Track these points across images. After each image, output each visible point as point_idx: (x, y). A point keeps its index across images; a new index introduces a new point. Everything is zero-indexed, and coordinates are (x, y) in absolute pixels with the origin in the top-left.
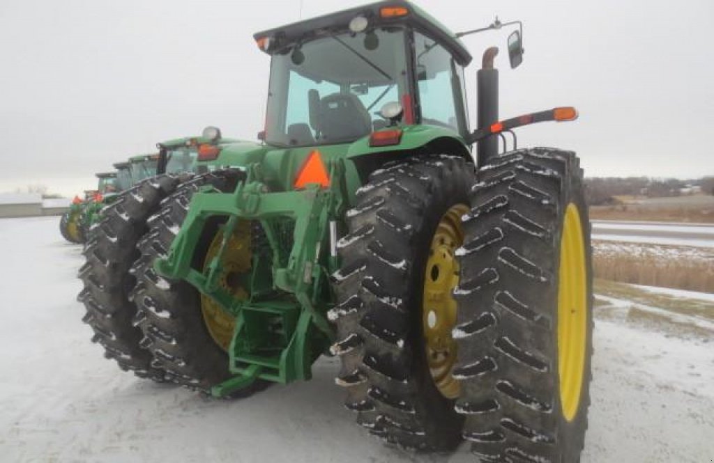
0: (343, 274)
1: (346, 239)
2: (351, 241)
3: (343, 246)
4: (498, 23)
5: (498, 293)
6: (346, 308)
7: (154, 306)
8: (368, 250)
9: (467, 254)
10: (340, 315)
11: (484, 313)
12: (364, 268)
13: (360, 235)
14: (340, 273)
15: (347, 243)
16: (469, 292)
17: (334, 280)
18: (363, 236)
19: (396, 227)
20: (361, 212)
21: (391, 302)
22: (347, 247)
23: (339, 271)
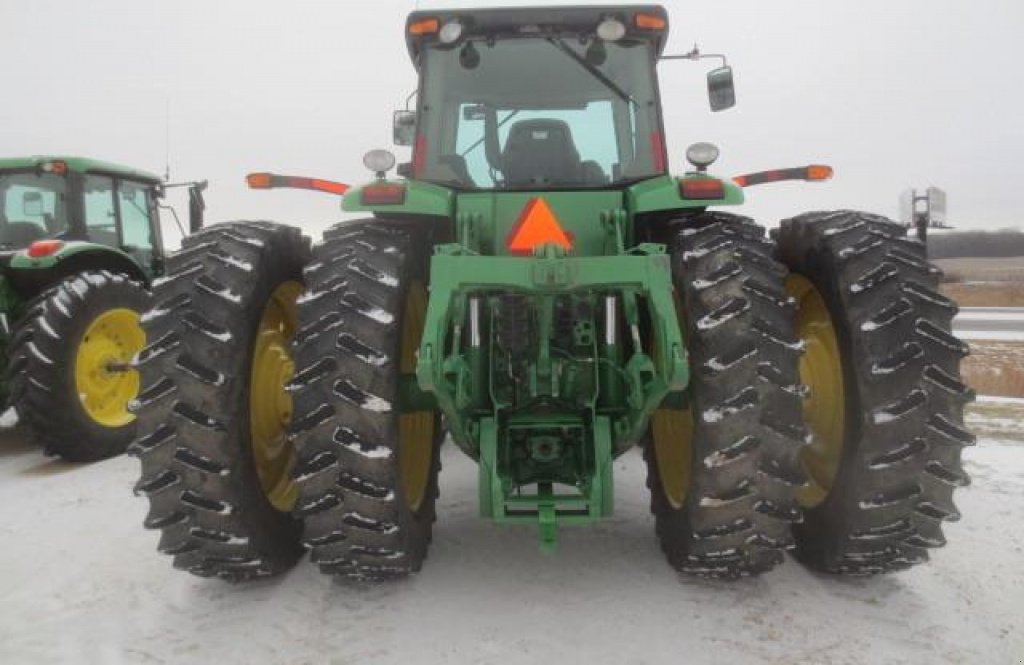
0: (724, 361)
1: (712, 317)
2: (723, 320)
3: (710, 326)
4: (696, 52)
5: (926, 368)
6: (737, 404)
7: (357, 441)
8: (754, 330)
9: (878, 329)
10: (726, 414)
11: (914, 391)
12: (754, 352)
13: (734, 311)
14: (718, 361)
15: (716, 323)
16: (891, 370)
17: (710, 370)
18: (738, 313)
19: (778, 301)
20: (716, 282)
21: (797, 391)
22: (716, 328)
23: (714, 359)
